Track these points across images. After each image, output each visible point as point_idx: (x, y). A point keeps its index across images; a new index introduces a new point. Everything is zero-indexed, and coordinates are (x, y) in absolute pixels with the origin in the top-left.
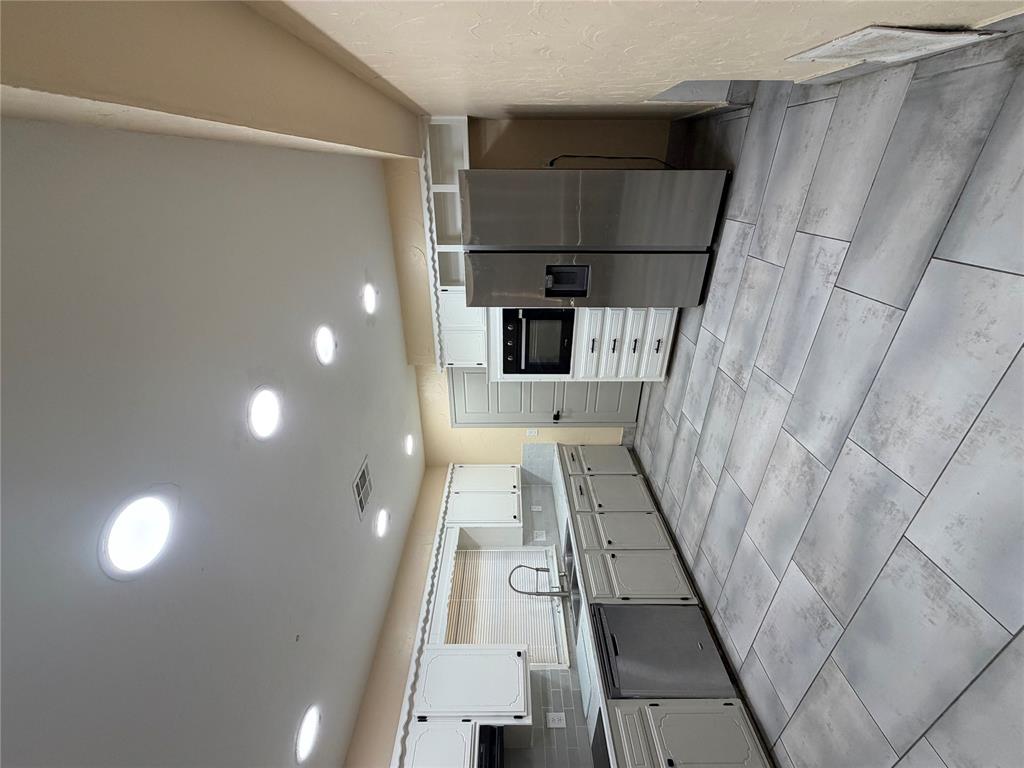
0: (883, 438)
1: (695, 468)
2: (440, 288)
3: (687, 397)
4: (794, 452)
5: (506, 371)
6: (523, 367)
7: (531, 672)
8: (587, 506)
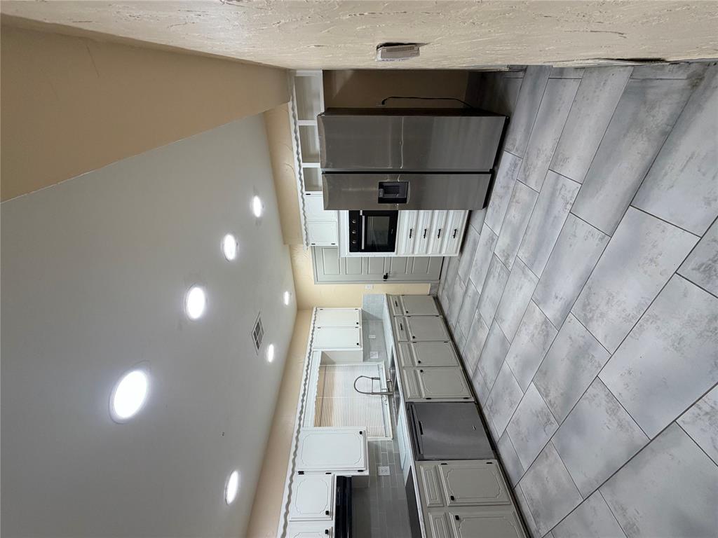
0: (591, 315)
1: (476, 316)
2: (305, 193)
3: (473, 269)
4: (537, 316)
5: (351, 250)
6: (363, 248)
7: (369, 442)
8: (405, 337)
